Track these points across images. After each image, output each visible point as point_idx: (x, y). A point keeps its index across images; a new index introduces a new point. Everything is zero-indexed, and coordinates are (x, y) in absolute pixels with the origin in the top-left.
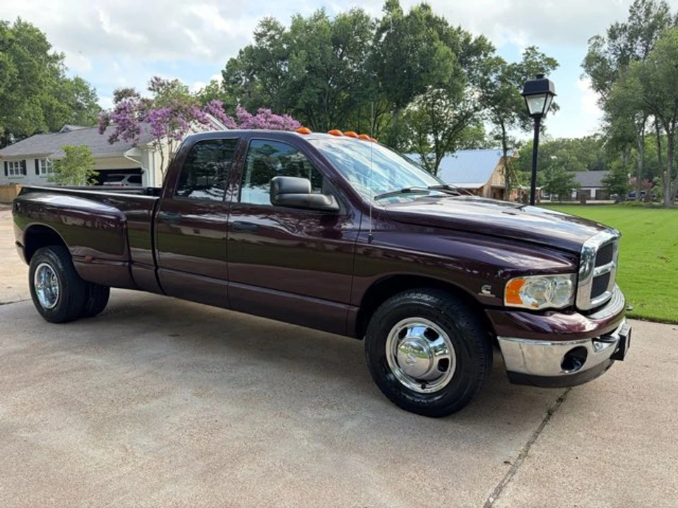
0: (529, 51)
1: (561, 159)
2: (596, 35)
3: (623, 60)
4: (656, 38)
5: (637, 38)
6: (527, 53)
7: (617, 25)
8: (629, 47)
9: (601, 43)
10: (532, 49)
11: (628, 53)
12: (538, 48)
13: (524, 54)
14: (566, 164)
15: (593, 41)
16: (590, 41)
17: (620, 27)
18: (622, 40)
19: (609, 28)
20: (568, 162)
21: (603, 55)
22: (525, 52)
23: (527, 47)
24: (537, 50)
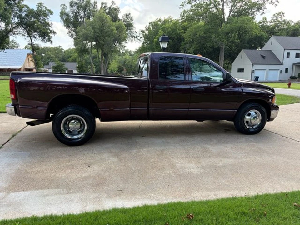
0: (39, 5)
1: (48, 56)
2: (63, 4)
3: (76, 17)
4: (88, 10)
5: (81, 8)
6: (38, 6)
7: (73, 1)
8: (78, 12)
9: (66, 8)
10: (41, 4)
11: (78, 14)
12: (43, 4)
13: (37, 6)
14: (50, 58)
15: (63, 6)
16: (61, 5)
17: (74, 2)
18: (75, 8)
19: (70, 2)
20: (51, 57)
21: (68, 13)
22: (37, 5)
23: (38, 3)
24: (43, 5)
